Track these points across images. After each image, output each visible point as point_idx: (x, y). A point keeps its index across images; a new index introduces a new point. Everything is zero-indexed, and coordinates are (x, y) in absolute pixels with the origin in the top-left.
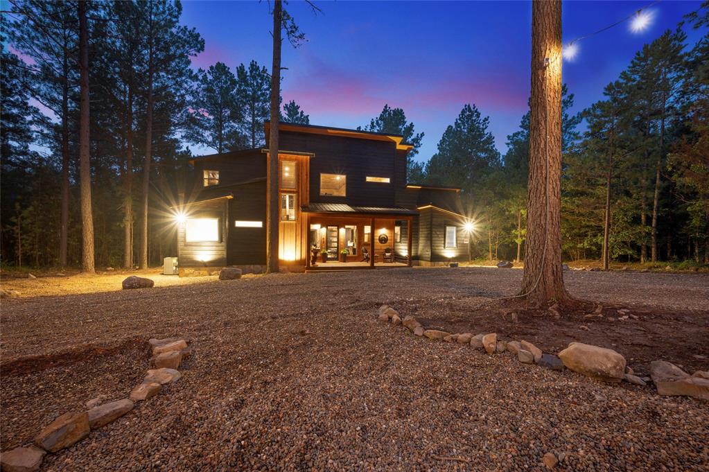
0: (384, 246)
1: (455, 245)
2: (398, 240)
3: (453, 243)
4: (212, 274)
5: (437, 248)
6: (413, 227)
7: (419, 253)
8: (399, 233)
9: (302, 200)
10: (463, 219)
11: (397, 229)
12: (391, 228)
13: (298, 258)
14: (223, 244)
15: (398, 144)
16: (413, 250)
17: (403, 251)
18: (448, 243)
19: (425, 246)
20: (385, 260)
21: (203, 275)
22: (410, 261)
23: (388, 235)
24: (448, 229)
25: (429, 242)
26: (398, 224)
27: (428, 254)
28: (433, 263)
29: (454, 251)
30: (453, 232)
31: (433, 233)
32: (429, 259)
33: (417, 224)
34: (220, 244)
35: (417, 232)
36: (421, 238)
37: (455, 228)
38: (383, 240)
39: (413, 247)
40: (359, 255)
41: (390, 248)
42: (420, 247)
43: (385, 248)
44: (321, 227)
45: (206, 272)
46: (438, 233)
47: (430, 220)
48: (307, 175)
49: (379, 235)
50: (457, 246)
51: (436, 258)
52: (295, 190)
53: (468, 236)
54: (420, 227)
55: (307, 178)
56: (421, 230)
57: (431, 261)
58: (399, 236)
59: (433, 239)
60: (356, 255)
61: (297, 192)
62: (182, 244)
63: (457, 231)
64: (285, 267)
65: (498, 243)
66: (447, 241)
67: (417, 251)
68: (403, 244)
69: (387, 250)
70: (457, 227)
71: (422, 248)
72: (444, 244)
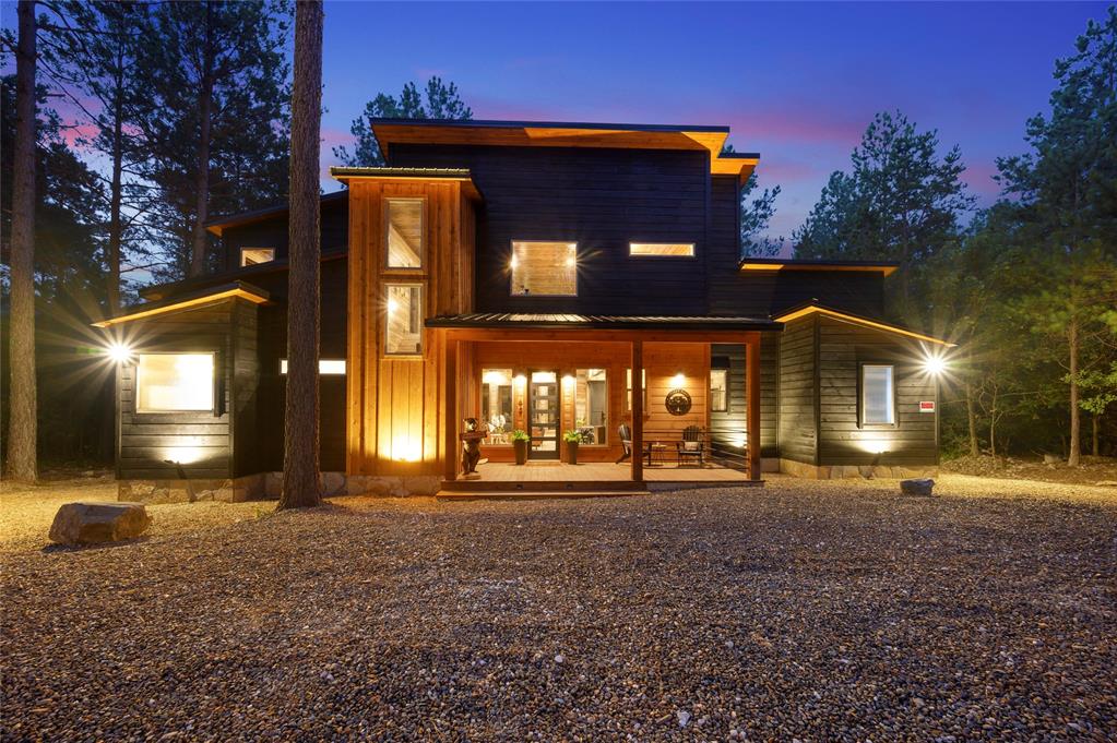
0: (681, 423)
1: (891, 417)
2: (723, 407)
3: (883, 413)
4: (199, 496)
5: (835, 426)
6: (762, 372)
7: (781, 438)
8: (724, 388)
9: (439, 298)
10: (915, 342)
11: (718, 378)
12: (699, 373)
13: (430, 454)
14: (225, 418)
15: (714, 155)
16: (763, 431)
17: (736, 433)
18: (868, 412)
19: (797, 422)
20: (683, 458)
21: (175, 501)
22: (755, 462)
23: (690, 392)
24: (870, 372)
25: (811, 410)
26: (718, 363)
27: (807, 441)
28: (824, 469)
29: (888, 435)
30: (883, 383)
31: (824, 383)
32: (812, 458)
33: (773, 364)
34: (217, 420)
35: (773, 383)
36: (784, 401)
37: (889, 370)
38: (678, 405)
39: (762, 424)
40: (613, 446)
41: (699, 426)
42: (785, 423)
43: (685, 426)
44: (514, 376)
45: (182, 493)
46: (838, 384)
47: (810, 348)
48: (452, 232)
49: (667, 392)
50: (898, 421)
51: (832, 454)
52: (421, 273)
53: (935, 391)
54: (782, 370)
55: (453, 239)
56: (783, 378)
57: (819, 463)
58: (723, 395)
59: (824, 400)
60: (606, 445)
61: (428, 278)
62: (128, 419)
63: (897, 378)
64: (396, 480)
65: (997, 413)
66: (865, 407)
67: (774, 434)
68: (734, 416)
69: (690, 434)
70: (897, 364)
71: (788, 424)
72: (859, 414)
